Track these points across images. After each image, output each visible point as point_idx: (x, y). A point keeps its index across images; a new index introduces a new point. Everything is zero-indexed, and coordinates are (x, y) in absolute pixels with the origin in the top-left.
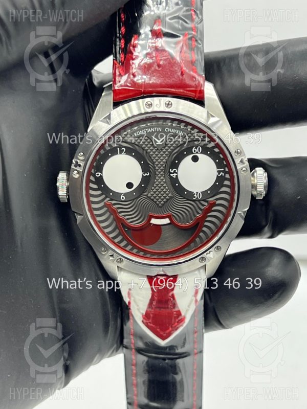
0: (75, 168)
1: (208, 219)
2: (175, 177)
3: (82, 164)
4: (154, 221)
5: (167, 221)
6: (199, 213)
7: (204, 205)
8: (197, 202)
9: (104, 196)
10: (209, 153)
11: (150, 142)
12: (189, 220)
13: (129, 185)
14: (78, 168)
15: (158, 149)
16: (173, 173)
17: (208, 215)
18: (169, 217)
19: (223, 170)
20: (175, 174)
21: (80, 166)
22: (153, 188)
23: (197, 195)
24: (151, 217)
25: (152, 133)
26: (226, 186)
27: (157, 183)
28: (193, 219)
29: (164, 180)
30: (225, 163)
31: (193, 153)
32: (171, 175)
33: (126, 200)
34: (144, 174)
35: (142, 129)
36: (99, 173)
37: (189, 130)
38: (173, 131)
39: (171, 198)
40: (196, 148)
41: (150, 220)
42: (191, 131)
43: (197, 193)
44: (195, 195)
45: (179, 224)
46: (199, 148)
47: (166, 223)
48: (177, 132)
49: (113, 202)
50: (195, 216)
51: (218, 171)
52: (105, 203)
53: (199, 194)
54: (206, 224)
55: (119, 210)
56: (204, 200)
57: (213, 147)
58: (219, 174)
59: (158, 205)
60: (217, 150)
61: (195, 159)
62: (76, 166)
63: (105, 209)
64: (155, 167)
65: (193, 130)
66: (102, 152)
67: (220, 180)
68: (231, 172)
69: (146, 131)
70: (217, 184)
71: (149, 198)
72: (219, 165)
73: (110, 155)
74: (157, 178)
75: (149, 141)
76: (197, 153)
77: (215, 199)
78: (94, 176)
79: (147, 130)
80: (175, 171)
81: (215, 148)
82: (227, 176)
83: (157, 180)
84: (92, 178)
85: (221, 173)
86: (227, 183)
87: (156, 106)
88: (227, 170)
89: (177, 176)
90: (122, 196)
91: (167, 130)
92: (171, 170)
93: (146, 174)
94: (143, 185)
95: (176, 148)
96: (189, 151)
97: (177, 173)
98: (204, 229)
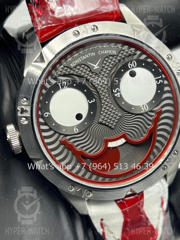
0: (21, 115)
1: (160, 127)
2: (119, 96)
3: (28, 109)
4: (111, 145)
5: (122, 141)
6: (149, 125)
7: (152, 116)
8: (145, 115)
9: (57, 135)
10: (144, 64)
11: (88, 69)
12: (143, 133)
13: (79, 117)
14: (25, 114)
15: (97, 74)
16: (117, 93)
17: (158, 124)
18: (124, 136)
19: (160, 77)
20: (119, 94)
21: (26, 111)
22: (102, 112)
23: (143, 108)
24: (107, 141)
25: (87, 60)
26: (168, 92)
27: (105, 106)
28: (146, 132)
29: (110, 102)
30: (161, 71)
31: (130, 69)
32: (116, 95)
33: (80, 132)
34: (90, 101)
35: (77, 58)
36: (47, 113)
37: (120, 47)
38: (106, 52)
39: (120, 117)
40: (131, 63)
41: (107, 144)
42: (122, 49)
43: (143, 106)
44: (142, 108)
45: (135, 140)
46: (134, 62)
47: (122, 143)
48: (110, 52)
49: (68, 138)
50: (146, 128)
51: (157, 80)
52: (60, 141)
53: (146, 105)
54: (159, 133)
55: (76, 144)
56: (151, 111)
57: (146, 58)
58: (158, 82)
59: (110, 127)
60: (150, 60)
61: (133, 74)
62: (22, 113)
63: (62, 146)
64: (98, 92)
65: (123, 47)
66: (44, 91)
67: (160, 87)
68: (167, 78)
69: (81, 59)
70: (159, 91)
71: (101, 123)
72: (156, 74)
73: (53, 92)
74: (103, 102)
75: (86, 68)
76: (133, 67)
77: (160, 108)
78: (42, 117)
79: (81, 57)
80: (118, 90)
81: (148, 59)
82: (166, 82)
83: (104, 104)
84: (41, 120)
85: (160, 81)
86: (167, 89)
87: (83, 32)
88: (164, 76)
89: (120, 95)
90: (75, 129)
91: (100, 53)
92: (114, 90)
93: (92, 101)
94: (92, 113)
95: (112, 68)
96: (125, 68)
97: (120, 92)
98: (159, 138)
